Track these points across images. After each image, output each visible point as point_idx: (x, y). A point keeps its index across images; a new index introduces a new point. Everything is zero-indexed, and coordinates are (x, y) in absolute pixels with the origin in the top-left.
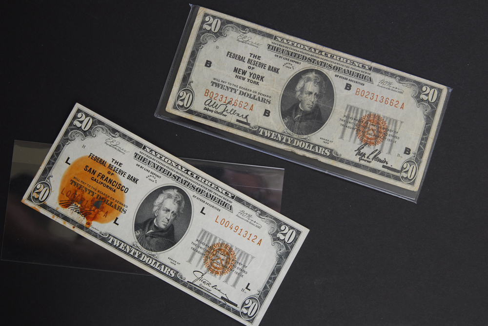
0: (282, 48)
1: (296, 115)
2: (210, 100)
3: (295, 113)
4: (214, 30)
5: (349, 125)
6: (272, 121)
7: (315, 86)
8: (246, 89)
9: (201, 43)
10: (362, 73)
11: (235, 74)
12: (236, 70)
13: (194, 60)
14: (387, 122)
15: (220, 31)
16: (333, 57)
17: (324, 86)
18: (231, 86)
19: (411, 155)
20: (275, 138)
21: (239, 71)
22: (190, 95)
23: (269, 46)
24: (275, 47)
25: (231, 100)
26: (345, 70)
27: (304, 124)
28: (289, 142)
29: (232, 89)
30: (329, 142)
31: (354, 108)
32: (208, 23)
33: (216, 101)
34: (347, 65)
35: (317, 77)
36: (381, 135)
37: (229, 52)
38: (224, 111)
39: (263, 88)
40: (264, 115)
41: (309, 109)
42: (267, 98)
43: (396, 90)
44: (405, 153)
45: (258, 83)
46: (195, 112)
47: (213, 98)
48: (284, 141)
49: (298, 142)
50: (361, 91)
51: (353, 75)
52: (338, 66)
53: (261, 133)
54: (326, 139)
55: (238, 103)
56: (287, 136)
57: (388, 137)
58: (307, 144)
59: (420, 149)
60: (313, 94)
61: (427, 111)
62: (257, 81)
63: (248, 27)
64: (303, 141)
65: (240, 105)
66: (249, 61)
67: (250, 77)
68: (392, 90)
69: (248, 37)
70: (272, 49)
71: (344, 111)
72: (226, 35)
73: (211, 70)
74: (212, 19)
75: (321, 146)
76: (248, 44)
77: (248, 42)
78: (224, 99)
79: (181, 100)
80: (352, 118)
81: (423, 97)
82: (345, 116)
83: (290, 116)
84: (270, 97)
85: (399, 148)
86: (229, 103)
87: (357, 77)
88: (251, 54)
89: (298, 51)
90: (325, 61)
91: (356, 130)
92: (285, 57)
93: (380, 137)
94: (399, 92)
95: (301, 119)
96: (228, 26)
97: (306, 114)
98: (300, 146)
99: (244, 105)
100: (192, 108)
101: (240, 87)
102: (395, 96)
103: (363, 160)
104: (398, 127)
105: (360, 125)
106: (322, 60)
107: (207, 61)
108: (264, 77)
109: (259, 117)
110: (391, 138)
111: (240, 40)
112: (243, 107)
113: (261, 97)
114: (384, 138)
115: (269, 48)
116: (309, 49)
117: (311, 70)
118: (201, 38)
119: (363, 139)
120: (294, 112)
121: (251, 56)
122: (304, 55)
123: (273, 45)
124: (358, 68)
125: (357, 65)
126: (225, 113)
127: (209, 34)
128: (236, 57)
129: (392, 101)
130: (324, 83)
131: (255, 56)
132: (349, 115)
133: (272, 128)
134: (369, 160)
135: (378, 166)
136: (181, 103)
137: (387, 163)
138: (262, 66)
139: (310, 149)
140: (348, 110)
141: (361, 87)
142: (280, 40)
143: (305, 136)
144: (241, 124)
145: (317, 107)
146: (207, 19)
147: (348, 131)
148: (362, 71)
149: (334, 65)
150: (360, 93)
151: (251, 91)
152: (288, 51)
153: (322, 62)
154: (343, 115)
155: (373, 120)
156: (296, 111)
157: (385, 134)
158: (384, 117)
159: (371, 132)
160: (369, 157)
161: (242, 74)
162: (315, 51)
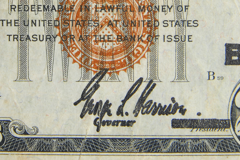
5: (32, 31)
36: (140, 31)
57: (161, 31)
82: (12, 8)
91: (58, 39)
93: (140, 39)
103: (108, 123)
105: (66, 22)
110: (172, 31)
119: (87, 60)
134: (126, 118)
137: (183, 111)
154: (6, 7)
159: (106, 31)
160: (125, 110)
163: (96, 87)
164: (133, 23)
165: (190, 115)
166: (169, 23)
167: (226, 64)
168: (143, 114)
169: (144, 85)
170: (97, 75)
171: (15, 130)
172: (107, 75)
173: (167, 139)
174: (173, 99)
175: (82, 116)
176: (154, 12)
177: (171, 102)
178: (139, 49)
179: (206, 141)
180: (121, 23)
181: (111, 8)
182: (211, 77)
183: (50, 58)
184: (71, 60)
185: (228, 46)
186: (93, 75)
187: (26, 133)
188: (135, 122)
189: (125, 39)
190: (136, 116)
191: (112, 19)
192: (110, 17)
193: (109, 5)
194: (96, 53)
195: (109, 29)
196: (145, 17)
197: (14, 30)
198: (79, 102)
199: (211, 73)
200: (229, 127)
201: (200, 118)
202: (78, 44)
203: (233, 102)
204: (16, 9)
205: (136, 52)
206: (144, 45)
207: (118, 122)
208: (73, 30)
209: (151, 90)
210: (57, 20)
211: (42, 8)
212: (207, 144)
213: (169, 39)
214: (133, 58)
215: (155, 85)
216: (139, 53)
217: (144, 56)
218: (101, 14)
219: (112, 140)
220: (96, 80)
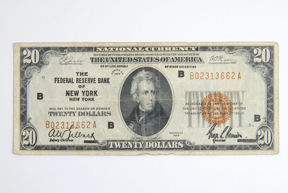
0: (105, 57)
1: (139, 118)
2: (53, 131)
3: (138, 117)
4: (35, 62)
5: (193, 111)
6: (118, 132)
7: (149, 83)
8: (84, 109)
9: (26, 79)
10: (190, 56)
11: (68, 97)
12: (68, 93)
13: (25, 97)
14: (229, 97)
15: (40, 60)
16: (157, 49)
17: (157, 81)
18: (69, 110)
19: (262, 120)
20: (126, 147)
21: (71, 93)
22: (32, 132)
23: (92, 59)
24: (98, 58)
25: (73, 124)
26: (173, 58)
27: (150, 124)
28: (141, 147)
29: (70, 113)
30: (179, 134)
31: (193, 93)
32: (27, 57)
33: (58, 130)
34: (173, 53)
35: (148, 74)
37: (55, 78)
38: (69, 137)
39: (99, 102)
40: (109, 128)
41: (150, 109)
42: (106, 111)
43: (228, 62)
44: (256, 121)
45: (93, 99)
46: (43, 146)
47: (55, 128)
48: (136, 147)
49: (150, 143)
50: (195, 74)
51: (182, 61)
52: (165, 56)
53: (111, 147)
54: (175, 132)
55: (80, 124)
56: (137, 141)
57: (234, 111)
58: (159, 143)
59: (268, 112)
60: (150, 92)
61: (264, 73)
62: (92, 97)
63: (66, 48)
64: (153, 141)
65: (83, 126)
66: (78, 80)
67: (83, 95)
68: (225, 63)
69: (69, 57)
70: (96, 62)
71: (184, 99)
72: (47, 63)
73: (44, 101)
74: (29, 51)
75: (172, 141)
76: (71, 64)
77: (70, 62)
78: (66, 125)
79: (26, 139)
80: (194, 104)
81: (256, 60)
82: (186, 104)
83: (135, 121)
84: (109, 109)
85: (248, 118)
86: (71, 127)
87: (187, 61)
88: (78, 73)
89: (122, 55)
90: (151, 56)
91: (201, 114)
92: (111, 65)
94: (232, 63)
95: (146, 120)
96: (46, 54)
97: (149, 114)
98: (153, 147)
99: (86, 124)
100: (38, 144)
101: (77, 109)
102: (229, 68)
103: (217, 140)
104: (241, 98)
105: (203, 108)
106: (147, 56)
107: (38, 94)
108: (97, 91)
109: (104, 132)
110: (237, 111)
111: (62, 63)
112: (86, 127)
113: (100, 111)
114: (231, 113)
115: (92, 61)
116: (132, 49)
117: (140, 70)
118: (25, 73)
119: (210, 120)
120: (136, 116)
121: (78, 75)
122: (129, 57)
123: (95, 57)
124: (185, 53)
125: (183, 49)
126: (71, 138)
127: (31, 67)
128: (64, 80)
129: (228, 74)
130: (156, 78)
131: (82, 74)
132: (190, 101)
133: (120, 138)
134: (223, 139)
135: (233, 142)
136: (26, 143)
137: (241, 136)
138: (92, 80)
139: (164, 147)
140: (188, 97)
141: (193, 70)
142: (100, 50)
143: (154, 136)
144: (90, 144)
145: (157, 103)
146: (25, 53)
147: (194, 117)
148: (190, 54)
149: (160, 57)
150: (194, 76)
151: (88, 109)
152: (112, 58)
153: (148, 58)
154: (184, 103)
155: (215, 99)
156: (138, 114)
157: (231, 109)
158: (225, 92)
159: (217, 111)
160: (223, 136)
161: (75, 95)
162: (138, 49)
163: (213, 129)
164: (225, 108)
165: (244, 138)
166: (237, 108)
167: (255, 121)
168: (228, 137)
169: (228, 128)
170: (214, 125)
171: (187, 143)
172: (217, 125)
173: (236, 146)
174: (238, 133)
175: (209, 138)
176: (232, 105)
177: (237, 134)
178: (227, 116)
179: (248, 146)
180: (221, 108)
181: (218, 104)
182: (250, 126)
183: (199, 120)
184: (205, 120)
185: (255, 116)
186: (212, 125)
187: (191, 144)
188: (226, 140)
189: (223, 113)
190: (226, 138)
191: (218, 107)
192: (218, 106)
193: (217, 103)
194: (213, 118)
195: (217, 110)
196: (229, 106)
197: (187, 111)
198: (208, 134)
199: (250, 124)
200: (256, 142)
201: (246, 139)
202: (208, 115)
203: (257, 134)
204: (188, 104)
205: (226, 118)
206: (229, 115)
207: (220, 140)
208: (206, 111)
209: (231, 130)
210: (201, 108)
211: (196, 104)
212: (249, 147)
213: (236, 113)
214: (225, 120)
215: (232, 128)
216: (227, 118)
217: (228, 119)
218: (215, 106)
219: (219, 146)
220: (213, 127)
